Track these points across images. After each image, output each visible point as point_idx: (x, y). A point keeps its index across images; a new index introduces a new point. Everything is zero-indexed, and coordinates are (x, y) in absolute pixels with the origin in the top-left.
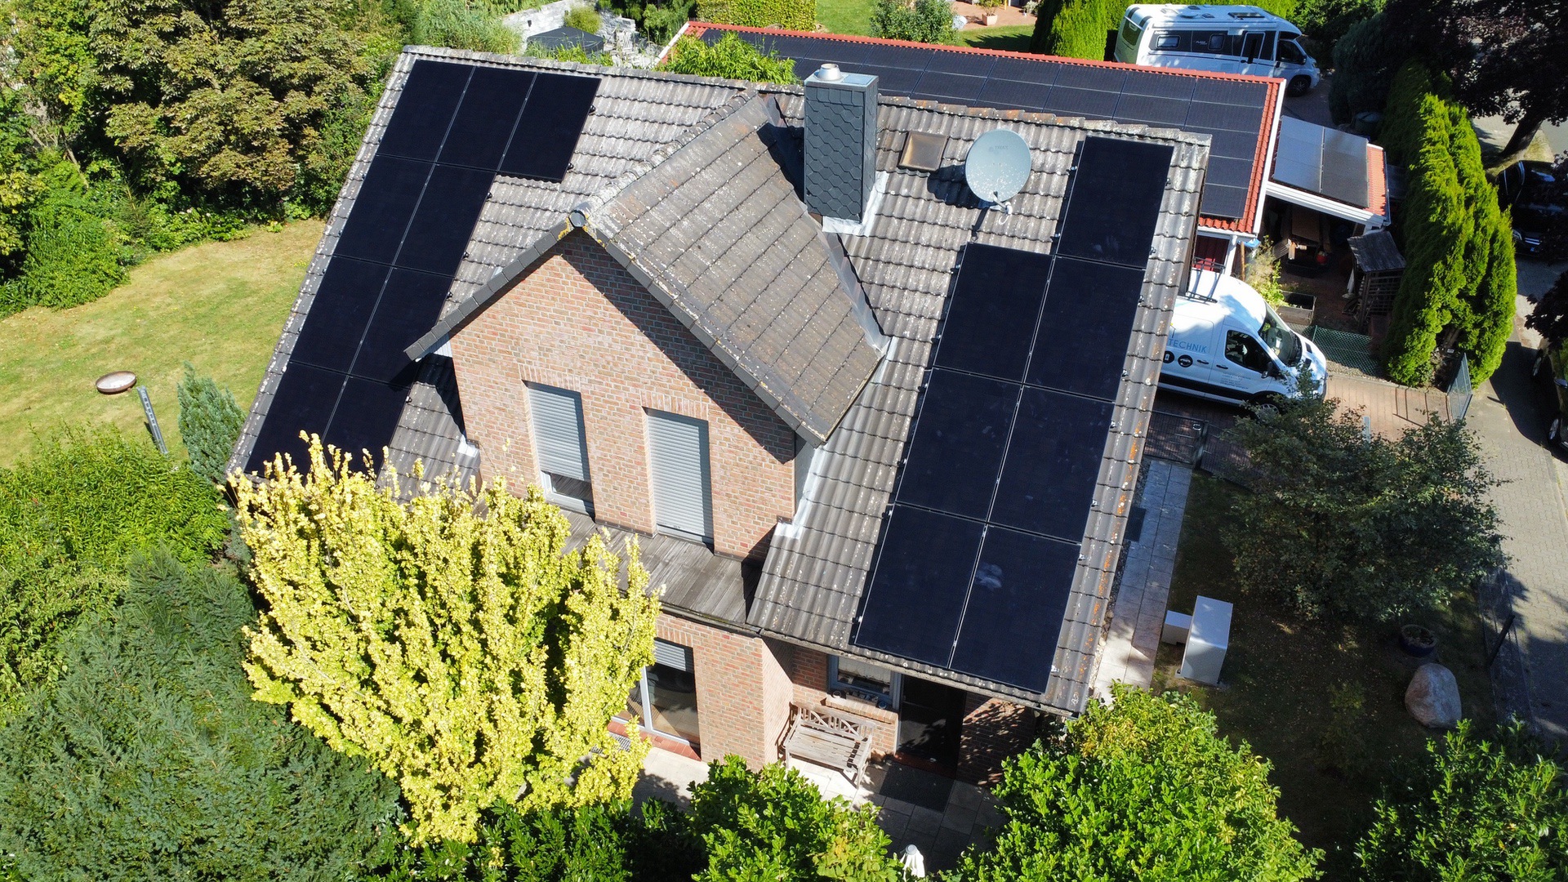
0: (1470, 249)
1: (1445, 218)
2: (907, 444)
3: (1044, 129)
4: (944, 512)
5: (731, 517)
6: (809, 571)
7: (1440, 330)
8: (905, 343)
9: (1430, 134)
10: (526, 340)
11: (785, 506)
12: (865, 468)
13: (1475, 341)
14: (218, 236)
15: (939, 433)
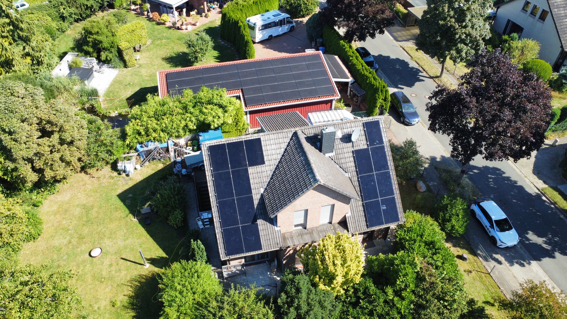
2: (360, 191)
3: (356, 122)
4: (372, 200)
5: (336, 217)
6: (355, 219)
8: (351, 173)
10: (297, 205)
11: (348, 211)
13: (385, 107)
15: (365, 187)
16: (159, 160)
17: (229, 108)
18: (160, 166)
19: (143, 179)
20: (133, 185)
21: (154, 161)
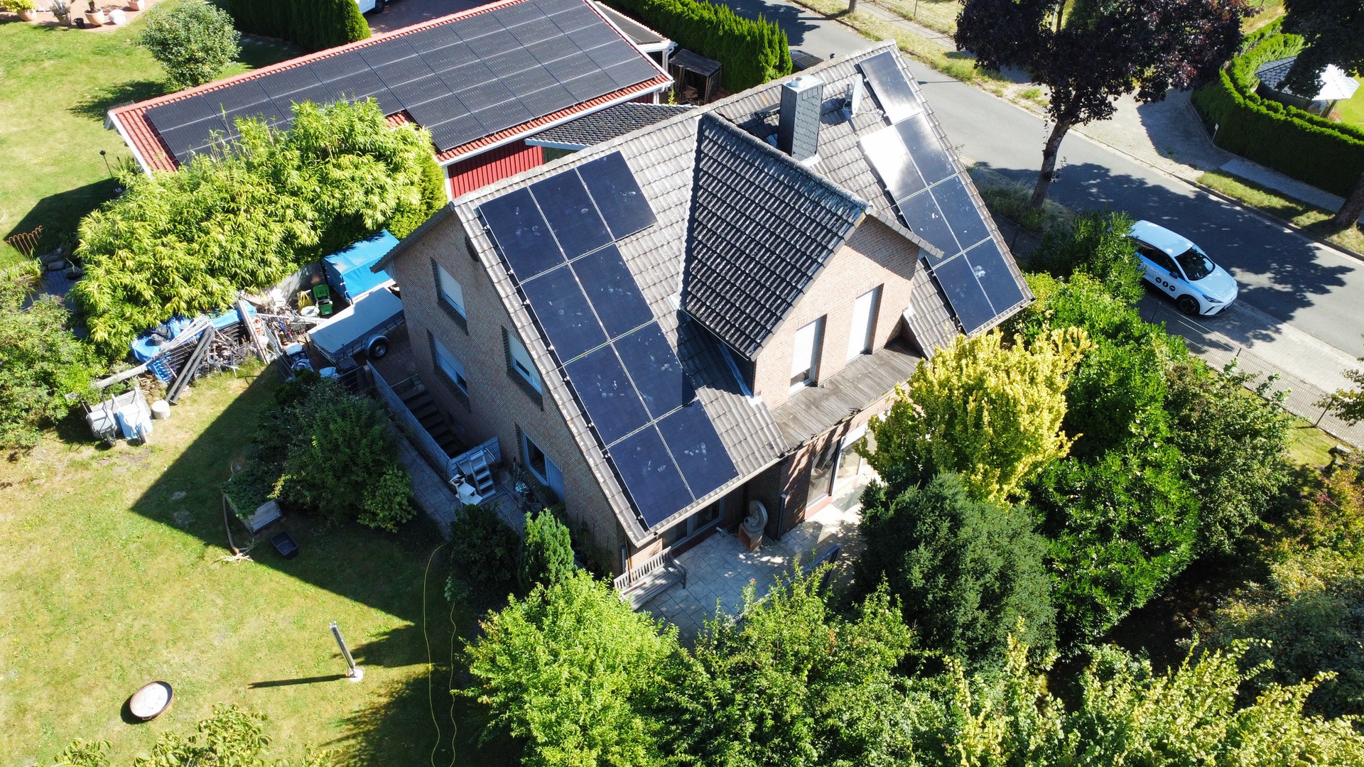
4: (949, 260)
11: (906, 303)
16: (224, 369)
17: (406, 155)
18: (236, 387)
19: (195, 437)
20: (171, 463)
21: (209, 376)
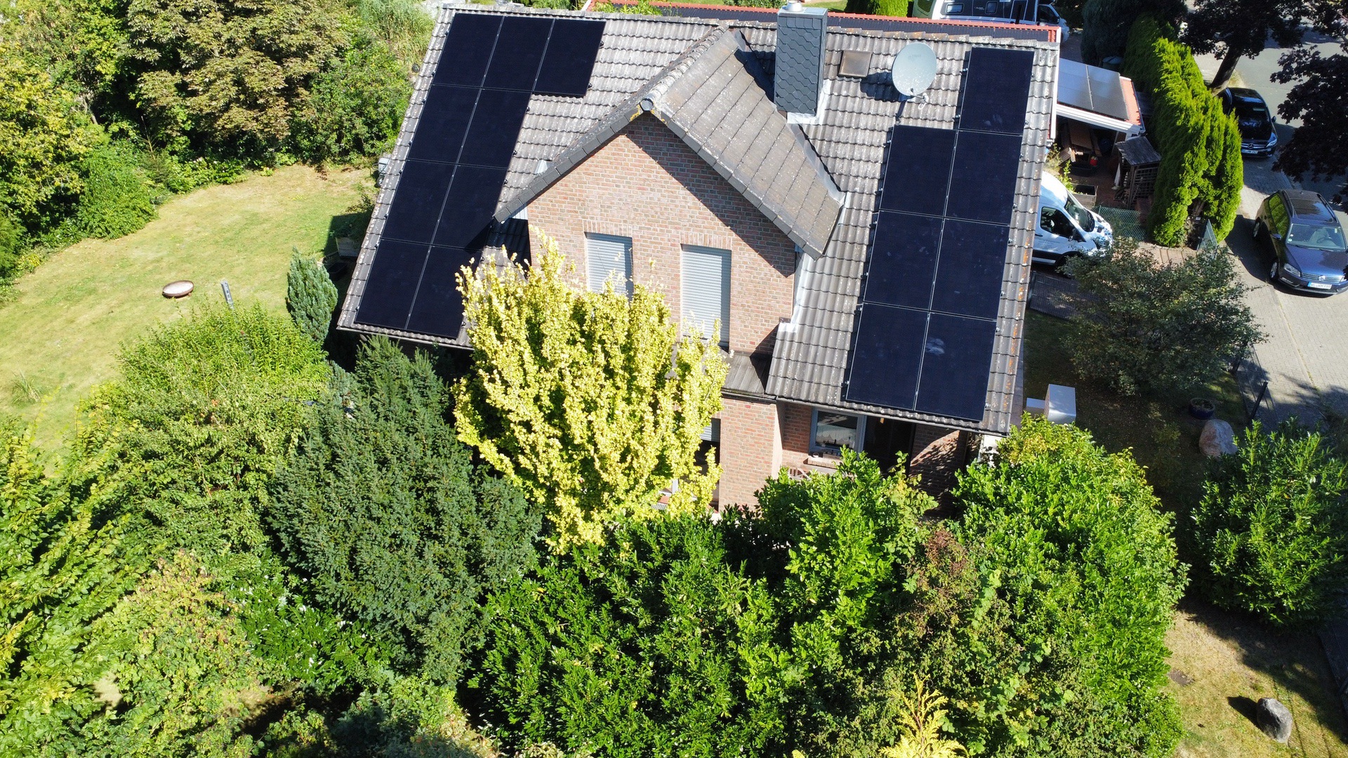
0: (1210, 142)
1: (1189, 121)
2: (866, 263)
3: (940, 44)
4: (898, 306)
5: (743, 322)
6: (807, 353)
7: (1190, 203)
8: (857, 195)
9: (1166, 66)
10: (591, 201)
11: (783, 310)
12: (838, 281)
13: (1216, 209)
14: (223, 180)
15: (889, 254)
